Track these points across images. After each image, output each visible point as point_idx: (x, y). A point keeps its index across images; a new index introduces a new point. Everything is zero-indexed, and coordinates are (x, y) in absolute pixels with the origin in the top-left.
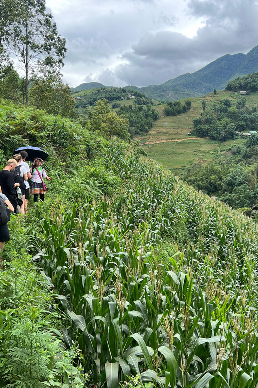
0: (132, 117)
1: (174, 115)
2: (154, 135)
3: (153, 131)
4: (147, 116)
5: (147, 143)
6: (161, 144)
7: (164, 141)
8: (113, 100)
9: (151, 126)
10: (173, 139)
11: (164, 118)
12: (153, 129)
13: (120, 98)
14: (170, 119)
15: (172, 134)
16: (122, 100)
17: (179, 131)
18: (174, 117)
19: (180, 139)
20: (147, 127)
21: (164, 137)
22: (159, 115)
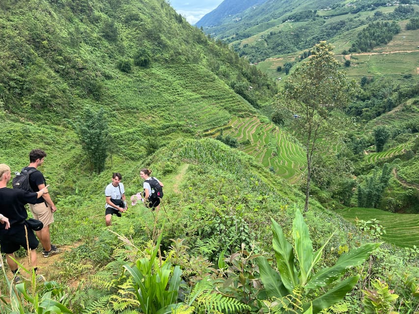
0: (377, 32)
1: (414, 29)
2: (391, 46)
3: (390, 44)
4: (389, 31)
5: (383, 53)
6: (394, 54)
7: (398, 52)
8: (379, 6)
9: (390, 39)
10: (406, 50)
11: (404, 32)
12: (392, 41)
13: (385, 4)
14: (409, 33)
15: (406, 46)
16: (386, 6)
17: (413, 44)
18: (414, 31)
19: (411, 50)
20: (386, 40)
21: (398, 48)
22: (402, 29)
